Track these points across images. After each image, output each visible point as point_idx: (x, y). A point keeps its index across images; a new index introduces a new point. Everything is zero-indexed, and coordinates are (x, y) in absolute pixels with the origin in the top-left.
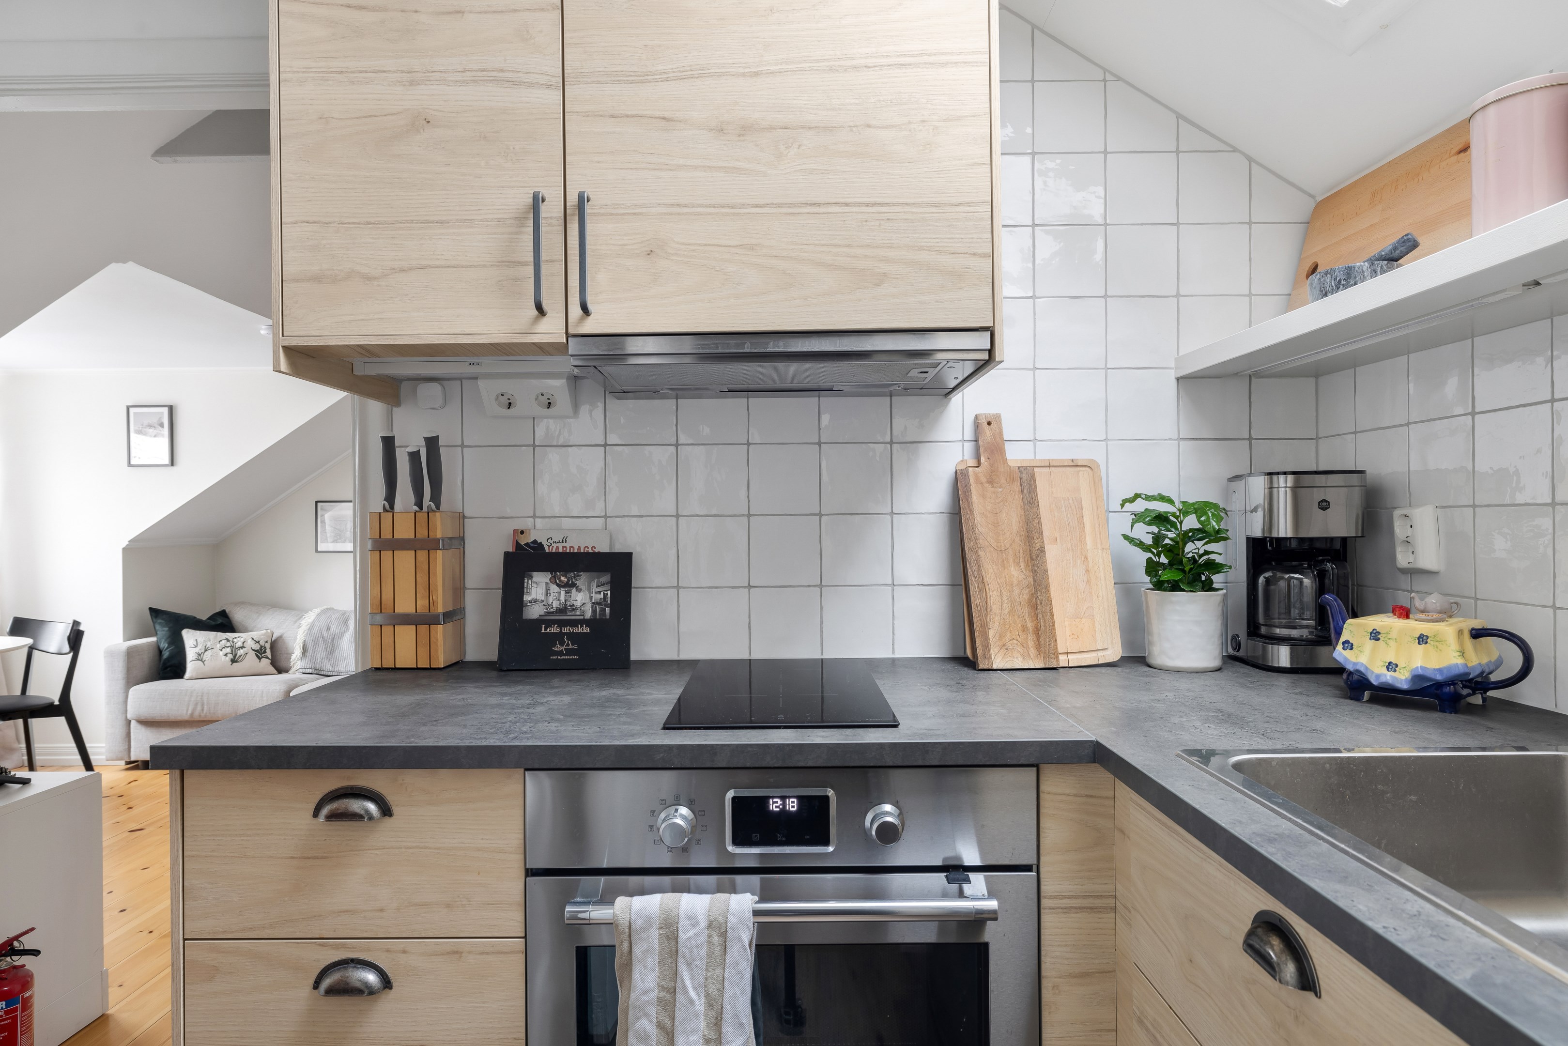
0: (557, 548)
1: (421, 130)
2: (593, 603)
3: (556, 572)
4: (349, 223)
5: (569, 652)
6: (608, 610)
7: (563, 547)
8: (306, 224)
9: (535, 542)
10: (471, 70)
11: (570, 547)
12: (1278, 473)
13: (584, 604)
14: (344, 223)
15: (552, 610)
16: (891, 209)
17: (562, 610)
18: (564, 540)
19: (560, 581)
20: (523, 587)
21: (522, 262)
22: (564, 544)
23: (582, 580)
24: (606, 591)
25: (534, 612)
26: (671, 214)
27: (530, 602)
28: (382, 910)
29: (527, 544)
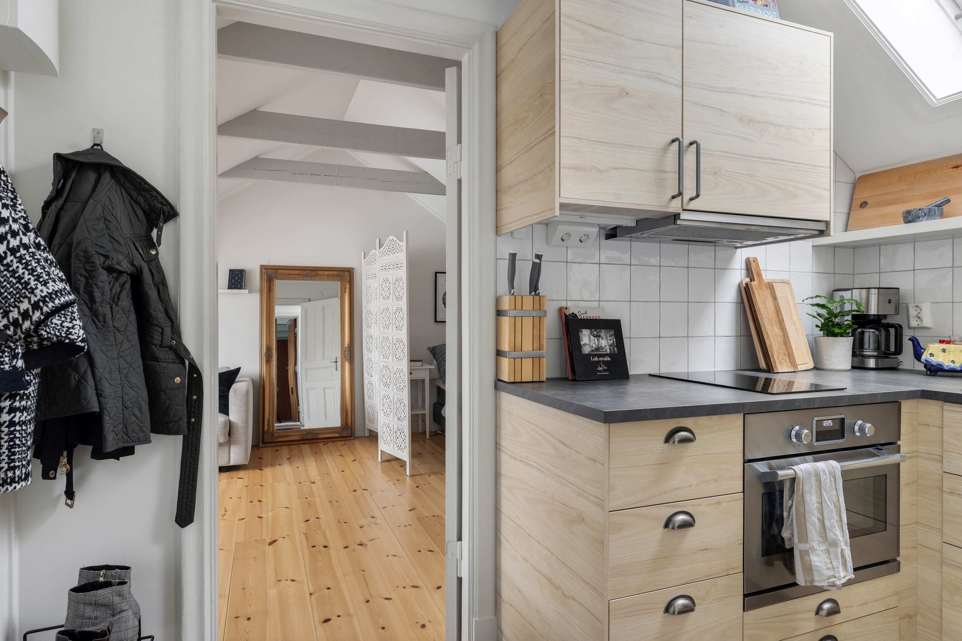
0: (583, 316)
1: (624, 98)
2: (609, 345)
3: (591, 329)
4: (592, 141)
5: (605, 371)
6: (616, 349)
7: (586, 316)
8: (572, 138)
9: (573, 313)
10: (646, 71)
11: (589, 316)
12: (871, 288)
13: (606, 346)
14: (589, 140)
15: (593, 349)
16: (798, 165)
17: (598, 349)
18: (586, 313)
19: (594, 334)
20: (579, 337)
21: (665, 171)
22: (586, 315)
23: (603, 333)
24: (613, 339)
25: (586, 350)
26: (723, 156)
27: (584, 345)
28: (690, 486)
29: (569, 315)
